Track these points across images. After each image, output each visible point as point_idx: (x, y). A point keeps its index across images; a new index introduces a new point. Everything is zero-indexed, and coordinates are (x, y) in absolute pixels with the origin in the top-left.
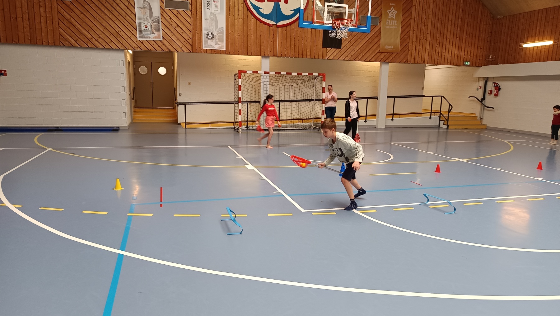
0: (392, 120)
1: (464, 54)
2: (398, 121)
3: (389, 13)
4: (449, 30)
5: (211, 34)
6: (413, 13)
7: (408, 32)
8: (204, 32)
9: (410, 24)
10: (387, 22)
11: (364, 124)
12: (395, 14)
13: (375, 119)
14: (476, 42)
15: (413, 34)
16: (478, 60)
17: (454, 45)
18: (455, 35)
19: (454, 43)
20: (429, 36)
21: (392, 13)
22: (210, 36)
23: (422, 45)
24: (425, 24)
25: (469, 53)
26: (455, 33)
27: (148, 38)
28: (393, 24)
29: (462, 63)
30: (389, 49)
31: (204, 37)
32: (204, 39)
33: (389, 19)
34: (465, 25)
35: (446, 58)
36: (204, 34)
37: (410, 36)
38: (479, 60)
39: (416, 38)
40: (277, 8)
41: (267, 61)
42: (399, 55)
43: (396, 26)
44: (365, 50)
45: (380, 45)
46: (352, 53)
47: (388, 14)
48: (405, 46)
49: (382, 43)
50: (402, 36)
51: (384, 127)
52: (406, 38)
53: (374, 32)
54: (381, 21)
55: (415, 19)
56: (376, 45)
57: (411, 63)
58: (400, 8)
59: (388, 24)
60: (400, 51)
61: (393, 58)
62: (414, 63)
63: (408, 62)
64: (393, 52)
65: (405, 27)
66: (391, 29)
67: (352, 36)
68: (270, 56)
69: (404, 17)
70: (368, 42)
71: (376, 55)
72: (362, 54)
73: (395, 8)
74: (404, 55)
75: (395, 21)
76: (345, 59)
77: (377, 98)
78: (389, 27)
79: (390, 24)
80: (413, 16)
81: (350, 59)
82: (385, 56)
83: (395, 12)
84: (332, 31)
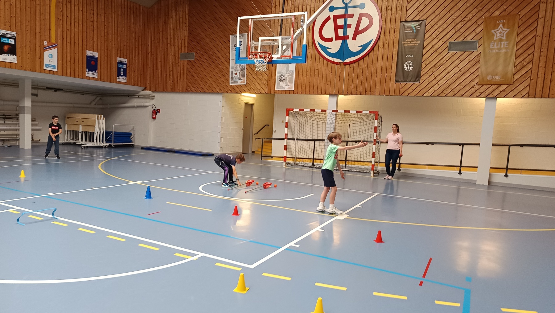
0: (506, 176)
2: (514, 178)
3: (494, 33)
5: (283, 76)
6: (540, 28)
7: (529, 55)
8: (278, 75)
9: (534, 44)
10: (491, 45)
11: (459, 176)
12: (505, 34)
13: (476, 172)
15: (540, 56)
21: (501, 33)
22: (282, 78)
27: (236, 83)
28: (502, 47)
30: (494, 80)
31: (277, 79)
32: (277, 81)
33: (495, 41)
36: (277, 76)
37: (534, 60)
39: (546, 62)
40: (344, 46)
41: (334, 99)
42: (512, 87)
43: (506, 48)
44: (454, 83)
45: (479, 75)
46: (436, 87)
47: (493, 35)
48: (524, 74)
49: (482, 73)
50: (518, 61)
51: (487, 184)
52: (525, 64)
53: (470, 61)
54: (481, 45)
55: (544, 36)
56: (473, 76)
57: (535, 97)
58: (514, 25)
59: (493, 47)
60: (513, 82)
61: (501, 92)
62: (542, 97)
63: (529, 95)
64: (501, 84)
65: (525, 48)
66: (498, 53)
67: (436, 67)
68: (336, 94)
69: (521, 36)
70: (459, 74)
71: (472, 89)
72: (450, 88)
73: (506, 26)
74: (521, 87)
75: (506, 42)
76: (424, 95)
77: (479, 145)
78: (494, 51)
79: (497, 47)
80: (540, 31)
81: (433, 95)
82: (486, 89)
83: (506, 30)
84: (408, 64)
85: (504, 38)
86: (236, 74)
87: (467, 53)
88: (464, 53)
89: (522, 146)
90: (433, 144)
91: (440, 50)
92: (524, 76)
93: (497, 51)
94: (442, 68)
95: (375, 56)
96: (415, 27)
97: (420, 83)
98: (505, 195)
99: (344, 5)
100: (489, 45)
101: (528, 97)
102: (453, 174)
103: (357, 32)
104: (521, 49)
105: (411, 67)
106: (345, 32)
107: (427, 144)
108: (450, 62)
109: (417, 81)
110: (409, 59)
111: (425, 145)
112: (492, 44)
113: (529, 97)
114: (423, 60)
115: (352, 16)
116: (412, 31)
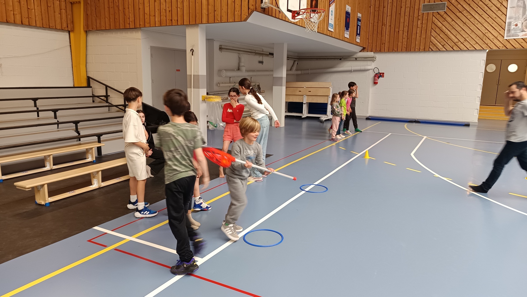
86: (516, 25)
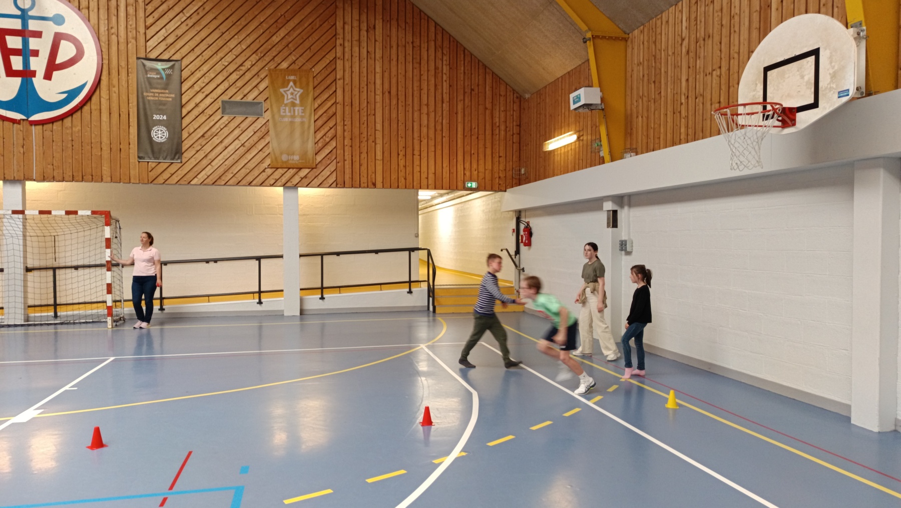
0: (322, 298)
1: (464, 169)
2: (334, 300)
3: (283, 93)
4: (425, 122)
6: (339, 92)
7: (331, 128)
9: (335, 114)
10: (282, 111)
11: (259, 308)
12: (298, 96)
13: (283, 299)
14: (489, 145)
15: (344, 131)
16: (497, 179)
17: (439, 152)
18: (439, 132)
19: (439, 147)
20: (379, 135)
21: (292, 94)
23: (367, 153)
24: (369, 113)
25: (475, 166)
26: (439, 127)
28: (296, 114)
29: (460, 184)
30: (290, 162)
33: (286, 105)
34: (459, 112)
35: (424, 176)
37: (338, 136)
38: (499, 177)
39: (351, 139)
40: (27, 90)
41: (16, 190)
42: (315, 171)
43: (302, 117)
44: (236, 165)
45: (269, 153)
46: (209, 170)
47: (283, 96)
48: (328, 155)
49: (273, 150)
50: (319, 135)
51: (298, 314)
52: (328, 140)
53: (255, 131)
54: (268, 109)
55: (346, 104)
56: (262, 155)
57: (344, 187)
58: (308, 84)
59: (284, 114)
60: (316, 165)
61: (302, 179)
62: (352, 187)
63: (337, 184)
64: (301, 167)
65: (324, 118)
66: (292, 123)
67: (206, 137)
68: (18, 180)
69: (319, 101)
70: (242, 150)
71: (263, 174)
72: (230, 171)
73: (298, 84)
74: (326, 172)
75: (300, 108)
76: (192, 183)
77: (281, 257)
78: (286, 120)
79: (289, 114)
80: (340, 98)
81: (205, 182)
82: (283, 175)
83: (299, 91)
84: (158, 130)
85: (298, 102)
87: (251, 119)
88: (245, 119)
89: (338, 254)
90: (216, 261)
91: (209, 112)
92: (328, 157)
93: (290, 120)
94: (216, 140)
95: (95, 114)
96: (164, 69)
97: (181, 162)
98: (323, 326)
99: (19, 13)
100: (279, 111)
101: (336, 187)
102: (249, 304)
103: (52, 67)
104: (320, 119)
105: (164, 136)
106: (26, 63)
107: (207, 261)
108: (226, 131)
109: (177, 159)
110: (159, 123)
111: (204, 264)
112: (283, 109)
113: (338, 186)
114: (184, 126)
115: (38, 34)
116: (159, 76)
